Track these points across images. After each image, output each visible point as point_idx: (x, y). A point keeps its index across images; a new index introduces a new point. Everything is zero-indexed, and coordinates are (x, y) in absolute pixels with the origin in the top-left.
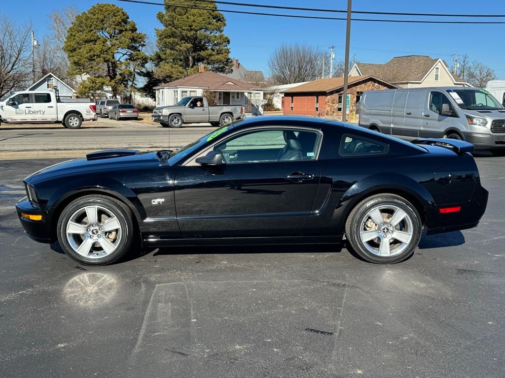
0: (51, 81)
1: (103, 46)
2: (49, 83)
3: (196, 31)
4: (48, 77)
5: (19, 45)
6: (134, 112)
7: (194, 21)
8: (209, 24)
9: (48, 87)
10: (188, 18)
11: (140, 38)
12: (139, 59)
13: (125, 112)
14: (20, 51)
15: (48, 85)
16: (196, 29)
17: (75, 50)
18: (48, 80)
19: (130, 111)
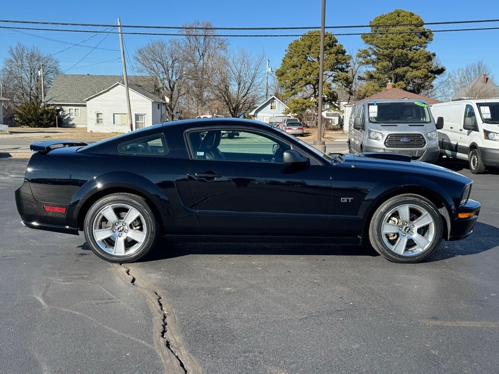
0: (274, 103)
1: (307, 69)
2: (272, 105)
3: (394, 49)
4: (271, 99)
5: (253, 72)
6: (299, 129)
7: (392, 39)
8: (409, 41)
9: (271, 108)
10: (386, 37)
11: (344, 60)
12: (340, 80)
13: (290, 129)
14: (254, 78)
15: (271, 106)
16: (393, 46)
17: (283, 74)
18: (272, 102)
19: (295, 129)
